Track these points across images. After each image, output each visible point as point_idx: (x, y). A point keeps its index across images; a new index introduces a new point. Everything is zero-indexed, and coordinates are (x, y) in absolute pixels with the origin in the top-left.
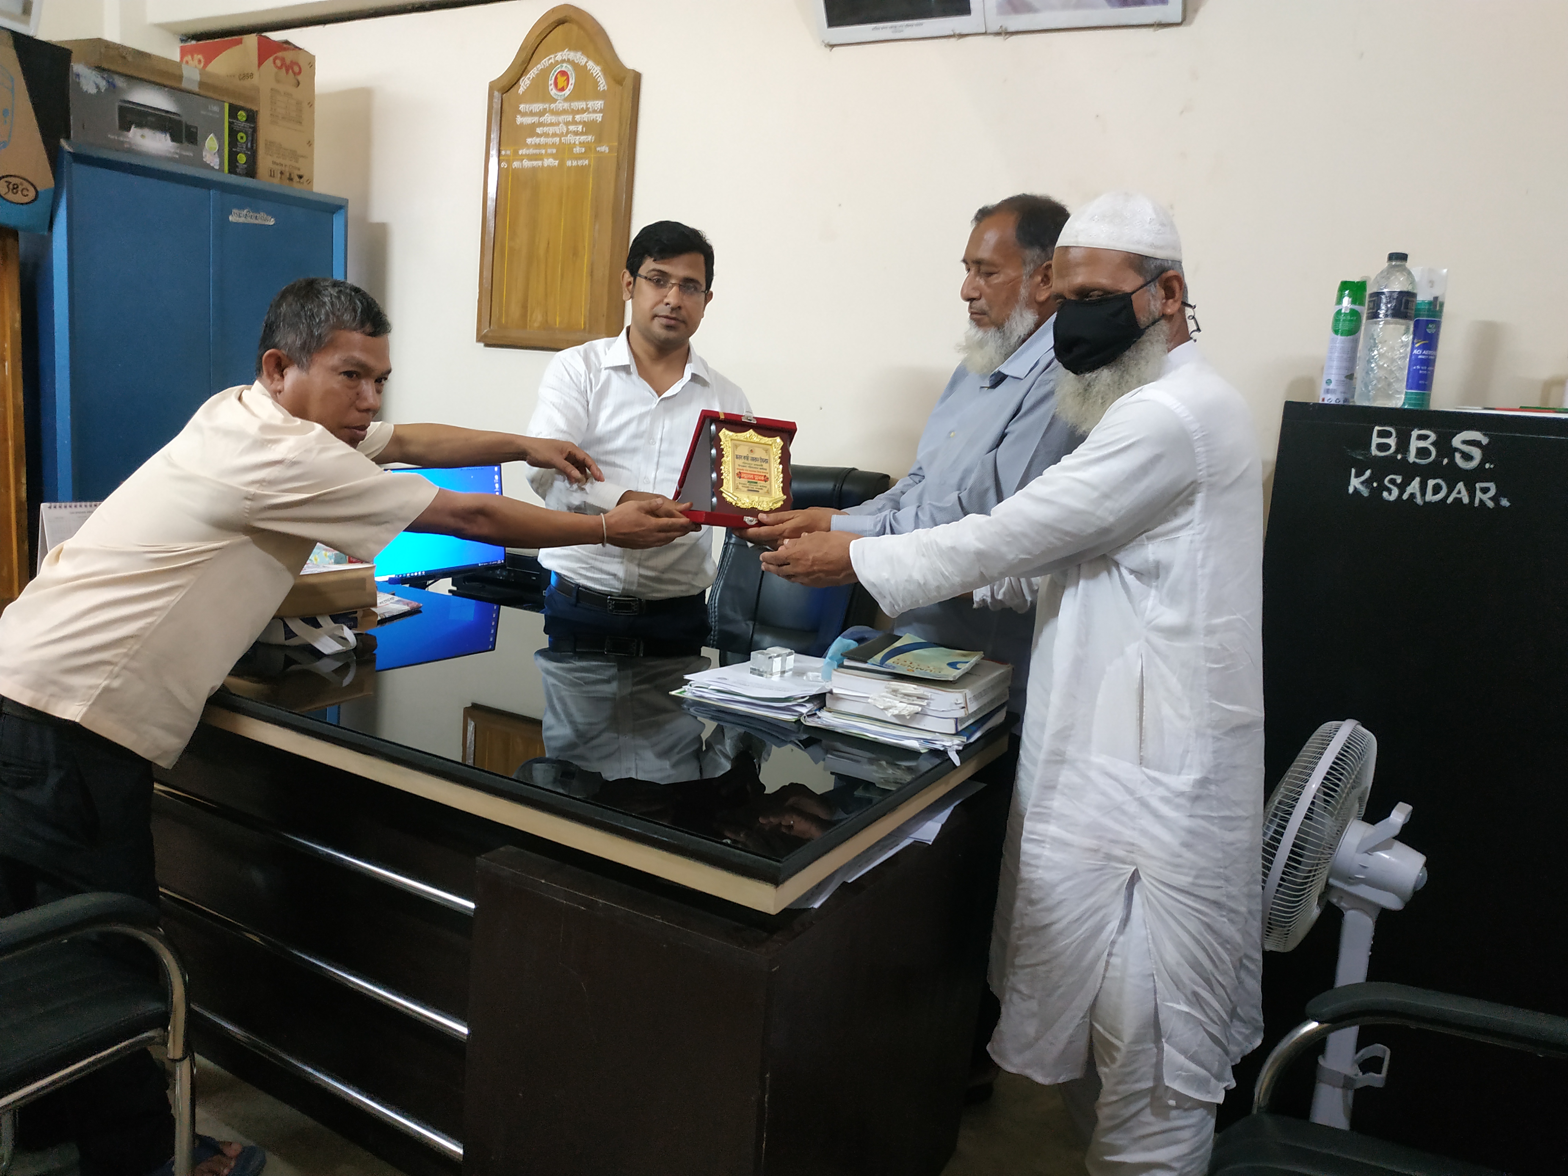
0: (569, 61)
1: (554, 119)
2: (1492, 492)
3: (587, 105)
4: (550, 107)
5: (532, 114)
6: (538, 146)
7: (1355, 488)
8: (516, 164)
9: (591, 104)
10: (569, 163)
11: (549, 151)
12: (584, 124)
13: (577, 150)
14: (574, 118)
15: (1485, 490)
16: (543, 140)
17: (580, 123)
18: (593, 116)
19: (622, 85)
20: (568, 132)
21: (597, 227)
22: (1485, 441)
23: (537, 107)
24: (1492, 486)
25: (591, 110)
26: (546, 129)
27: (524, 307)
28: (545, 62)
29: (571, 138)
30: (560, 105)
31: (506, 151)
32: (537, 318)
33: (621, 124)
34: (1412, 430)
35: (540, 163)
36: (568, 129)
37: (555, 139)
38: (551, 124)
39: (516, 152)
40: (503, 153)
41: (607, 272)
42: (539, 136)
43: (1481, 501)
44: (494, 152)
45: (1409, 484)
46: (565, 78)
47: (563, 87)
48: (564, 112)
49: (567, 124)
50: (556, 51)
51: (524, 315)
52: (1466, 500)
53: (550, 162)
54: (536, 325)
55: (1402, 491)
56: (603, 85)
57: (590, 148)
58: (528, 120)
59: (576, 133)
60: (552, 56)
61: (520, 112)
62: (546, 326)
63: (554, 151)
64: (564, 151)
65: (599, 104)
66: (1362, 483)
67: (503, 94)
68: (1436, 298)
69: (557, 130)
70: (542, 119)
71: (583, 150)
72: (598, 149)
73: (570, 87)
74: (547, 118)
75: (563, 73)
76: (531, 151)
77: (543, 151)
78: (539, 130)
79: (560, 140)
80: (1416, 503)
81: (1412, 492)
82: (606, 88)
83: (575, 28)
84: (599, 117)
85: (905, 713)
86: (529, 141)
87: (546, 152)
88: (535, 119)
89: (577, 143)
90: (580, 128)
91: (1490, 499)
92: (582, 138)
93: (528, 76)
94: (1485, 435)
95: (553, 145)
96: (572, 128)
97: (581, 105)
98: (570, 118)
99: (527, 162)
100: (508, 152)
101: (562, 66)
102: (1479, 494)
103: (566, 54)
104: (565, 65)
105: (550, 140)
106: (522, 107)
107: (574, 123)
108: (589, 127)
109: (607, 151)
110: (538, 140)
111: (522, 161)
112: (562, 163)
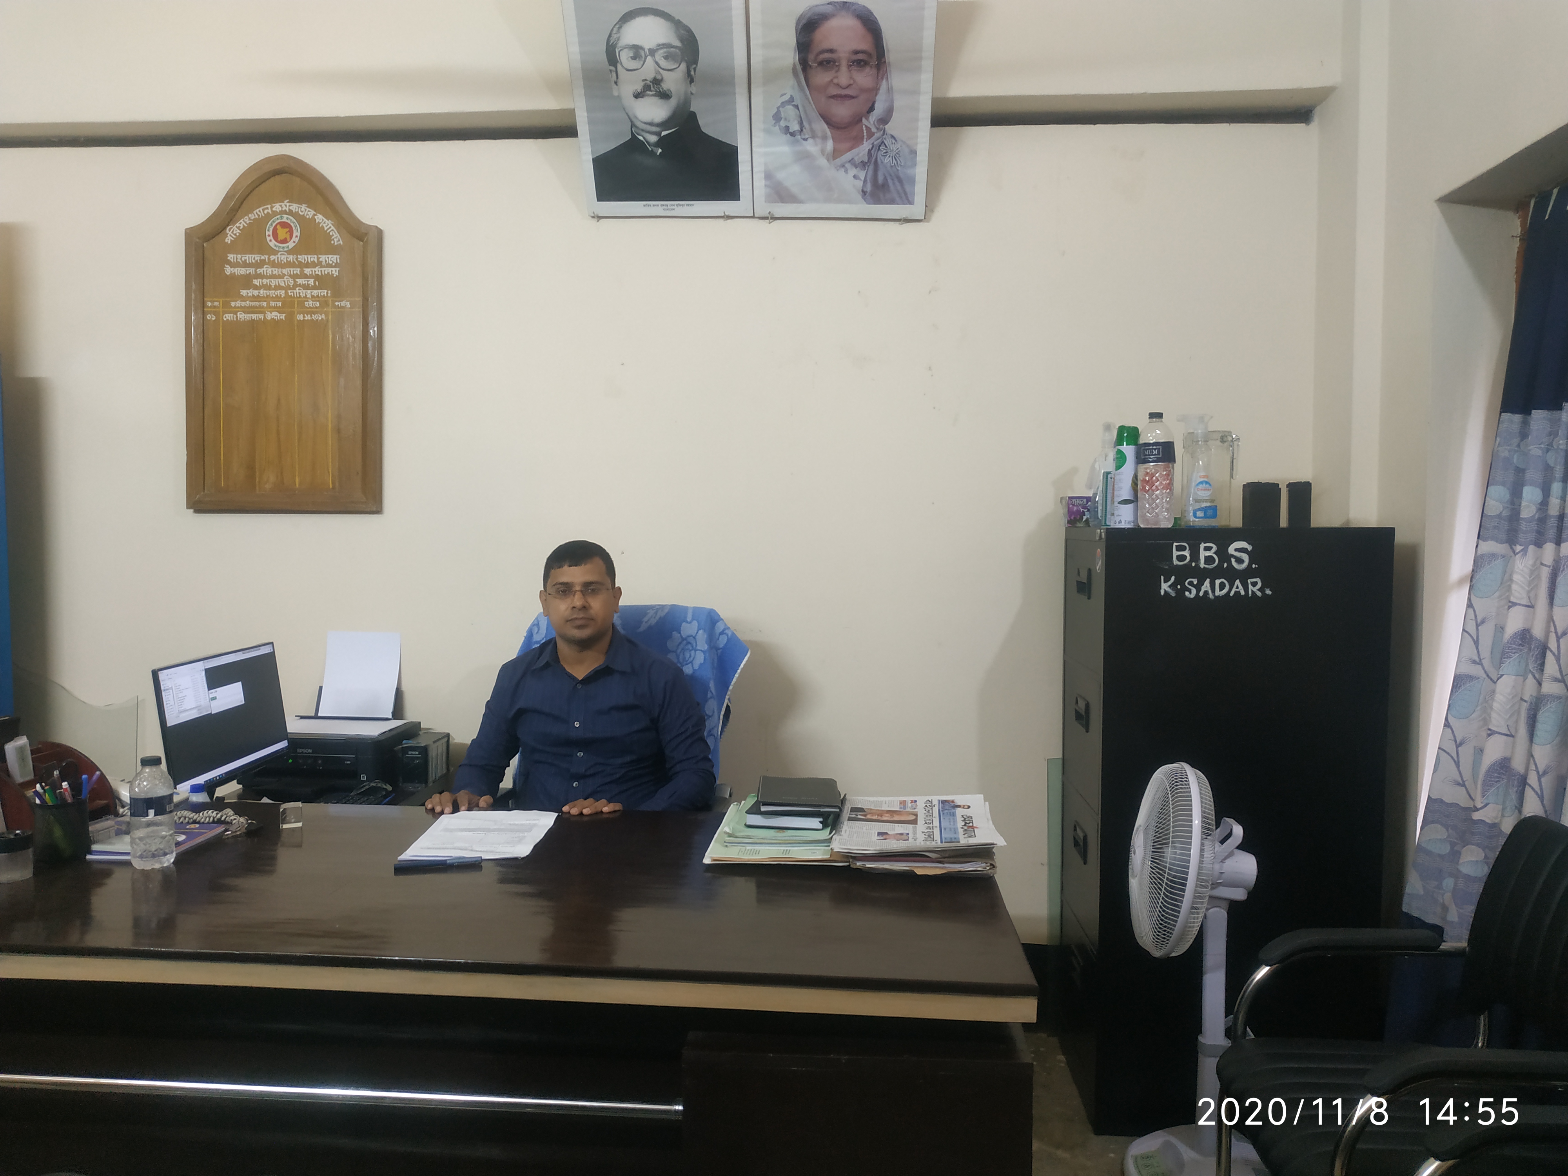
0: (290, 213)
1: (276, 271)
2: (1259, 585)
3: (318, 258)
4: (269, 259)
5: (245, 265)
6: (256, 298)
7: (1165, 591)
8: (228, 317)
9: (323, 258)
10: (300, 317)
11: (272, 304)
12: (317, 277)
13: (310, 304)
15: (1254, 584)
16: (262, 292)
17: (311, 277)
18: (328, 270)
19: (362, 241)
20: (295, 286)
21: (342, 381)
22: (1250, 548)
23: (250, 258)
24: (1258, 580)
25: (324, 263)
26: (265, 281)
27: (251, 467)
28: (259, 212)
29: (300, 292)
30: (283, 258)
31: (212, 302)
32: (269, 479)
34: (1201, 544)
35: (261, 316)
36: (295, 282)
37: (279, 292)
38: (273, 276)
39: (226, 305)
40: (210, 304)
41: (359, 429)
42: (256, 288)
43: (1253, 591)
44: (196, 304)
45: (1203, 585)
46: (288, 230)
47: (286, 238)
48: (289, 264)
49: (294, 277)
50: (273, 202)
51: (251, 477)
52: (1243, 593)
53: (273, 315)
54: (269, 486)
55: (1198, 591)
56: (337, 239)
57: (326, 303)
58: (242, 271)
59: (306, 287)
60: (269, 206)
61: (229, 263)
62: (282, 487)
63: (279, 304)
64: (289, 305)
65: (334, 258)
66: (1170, 586)
67: (204, 242)
69: (282, 283)
70: (259, 271)
71: (318, 304)
72: (337, 303)
73: (295, 239)
74: (267, 270)
75: (284, 225)
76: (248, 304)
77: (265, 304)
78: (256, 282)
79: (286, 293)
80: (1209, 597)
81: (1206, 590)
82: (341, 242)
83: (297, 180)
84: (335, 272)
86: (244, 292)
87: (268, 304)
88: (251, 270)
89: (309, 296)
90: (311, 282)
91: (1258, 590)
92: (315, 291)
93: (238, 225)
94: (1249, 544)
95: (277, 298)
96: (300, 281)
97: (312, 258)
98: (297, 271)
99: (243, 315)
100: (216, 304)
101: (282, 218)
102: (1250, 587)
103: (286, 205)
104: (285, 216)
105: (272, 293)
106: (231, 257)
107: (304, 276)
108: (322, 281)
109: (349, 306)
110: (256, 293)
111: (236, 314)
112: (290, 316)
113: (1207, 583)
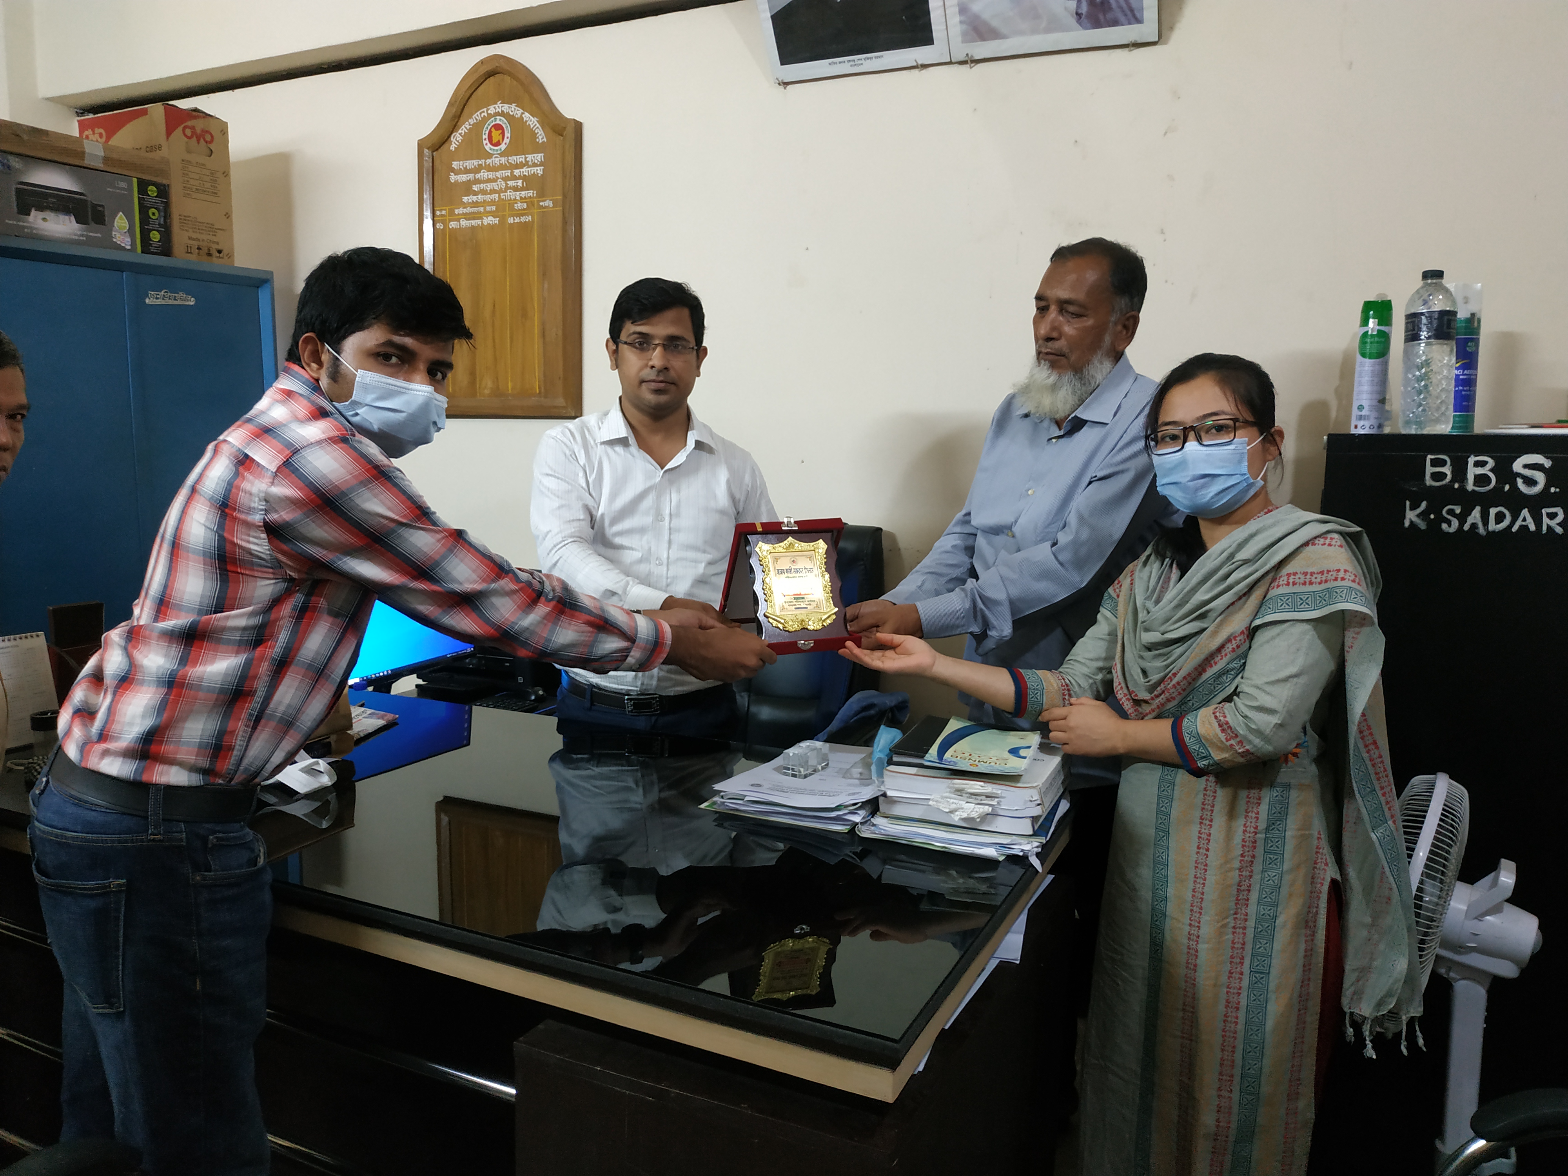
0: (502, 114)
1: (491, 175)
2: (1560, 518)
3: (526, 158)
4: (485, 163)
5: (467, 171)
6: (475, 204)
7: (1412, 522)
8: (453, 225)
9: (530, 157)
10: (511, 220)
11: (488, 208)
12: (524, 178)
13: (519, 206)
14: (512, 173)
15: (1551, 516)
16: (480, 197)
17: (519, 178)
18: (534, 170)
19: (562, 136)
20: (507, 188)
21: (546, 285)
22: (1547, 464)
23: (470, 164)
24: (1559, 510)
25: (530, 163)
26: (482, 186)
27: (473, 374)
28: (477, 116)
29: (510, 194)
30: (496, 161)
31: (441, 211)
32: (487, 384)
33: (564, 176)
34: (1469, 457)
36: (507, 184)
37: (493, 195)
38: (489, 181)
39: (451, 213)
40: (438, 213)
41: (560, 333)
42: (475, 193)
43: (1549, 527)
44: (428, 213)
45: (1470, 515)
46: (500, 131)
47: (499, 141)
48: (502, 167)
49: (505, 179)
50: (487, 105)
51: (473, 382)
52: (1532, 527)
53: (489, 220)
54: (487, 392)
55: (1462, 522)
56: (541, 137)
57: (532, 203)
58: (463, 178)
59: (516, 189)
60: (485, 109)
61: (453, 170)
62: (497, 393)
63: (494, 208)
64: (503, 208)
65: (539, 157)
66: (1418, 516)
67: (433, 152)
68: (1473, 315)
69: (496, 187)
70: (478, 176)
71: (525, 206)
72: (541, 204)
73: (507, 141)
74: (484, 175)
75: (498, 127)
76: (469, 210)
77: (482, 209)
78: (475, 188)
79: (500, 196)
80: (1478, 533)
81: (1474, 522)
82: (545, 139)
83: (508, 78)
84: (539, 170)
85: (974, 815)
86: (465, 199)
87: (485, 209)
88: (471, 176)
89: (518, 198)
90: (520, 183)
91: (1559, 524)
92: (523, 193)
93: (460, 131)
94: (1547, 458)
95: (492, 203)
96: (511, 183)
97: (520, 159)
98: (508, 173)
99: (466, 221)
100: (444, 212)
101: (496, 119)
102: (1546, 520)
103: (499, 107)
104: (498, 117)
105: (488, 198)
106: (455, 164)
107: (514, 178)
108: (529, 182)
109: (551, 205)
110: (475, 198)
111: (459, 222)
112: (503, 221)
113: (1476, 513)
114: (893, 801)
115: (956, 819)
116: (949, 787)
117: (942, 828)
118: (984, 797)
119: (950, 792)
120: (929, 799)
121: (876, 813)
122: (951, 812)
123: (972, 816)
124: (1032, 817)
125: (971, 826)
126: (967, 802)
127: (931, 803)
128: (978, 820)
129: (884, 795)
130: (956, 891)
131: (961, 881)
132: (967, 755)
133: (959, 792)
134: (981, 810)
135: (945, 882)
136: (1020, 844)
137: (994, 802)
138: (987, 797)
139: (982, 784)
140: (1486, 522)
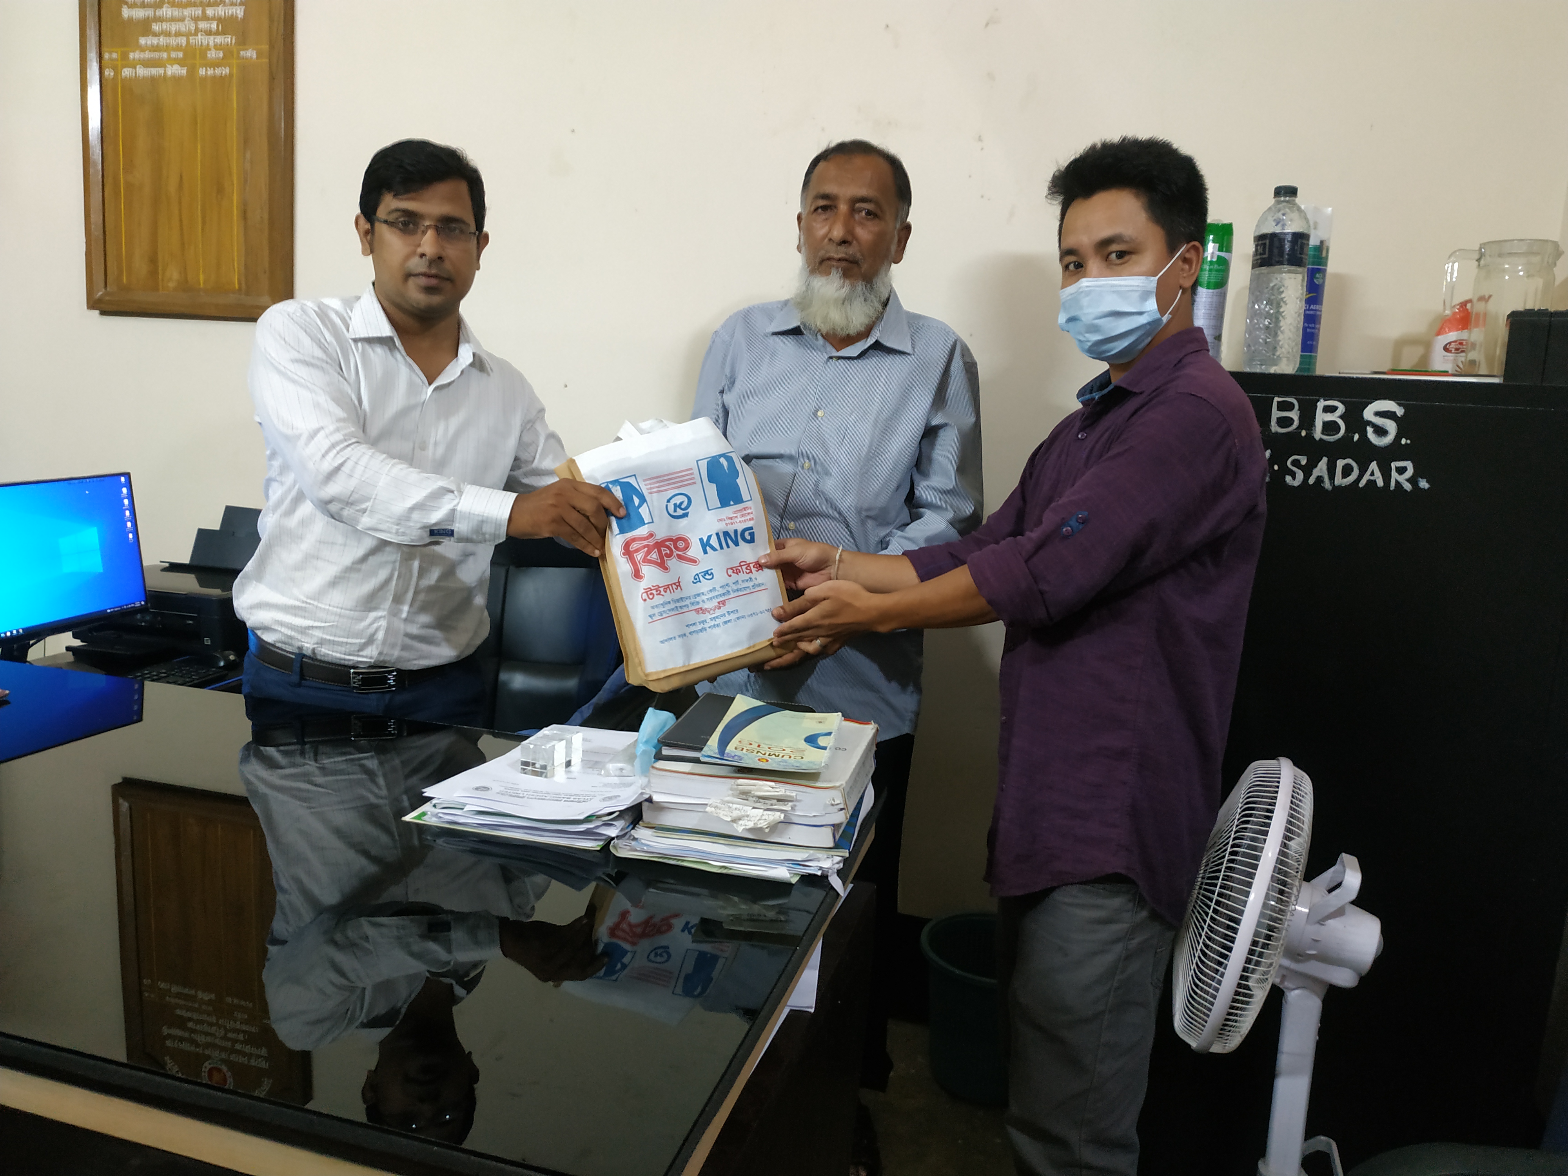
2: (1410, 472)
5: (144, 5)
6: (156, 48)
8: (127, 72)
10: (202, 72)
11: (173, 55)
12: (220, 20)
13: (212, 54)
14: (204, 12)
15: (1401, 471)
16: (162, 40)
17: (213, 19)
18: (231, 10)
20: (197, 30)
21: (248, 155)
22: (1400, 411)
24: (1409, 464)
25: (227, 1)
26: (165, 26)
27: (153, 260)
29: (201, 38)
31: (110, 53)
32: (172, 275)
33: (271, 20)
34: (1318, 400)
35: (161, 71)
36: (197, 26)
37: (179, 39)
38: (173, 20)
39: (125, 56)
40: (106, 56)
41: (266, 216)
42: (155, 35)
43: (1397, 482)
44: (93, 56)
45: (1316, 466)
48: (190, 4)
49: (196, 19)
51: (154, 273)
52: (1380, 483)
53: (174, 70)
54: (171, 285)
55: (1307, 475)
57: (232, 53)
58: (139, 13)
59: (209, 33)
61: (126, 3)
62: (185, 286)
63: (181, 55)
64: (194, 55)
68: (1322, 242)
69: (182, 27)
70: (159, 12)
71: (221, 55)
72: (242, 53)
74: (167, 11)
76: (147, 55)
78: (156, 27)
79: (188, 41)
80: (1324, 488)
81: (1320, 474)
84: (239, 11)
85: (762, 824)
86: (142, 41)
87: (169, 56)
88: (150, 12)
89: (212, 45)
90: (214, 25)
91: (1408, 480)
92: (218, 38)
94: (1400, 405)
95: (178, 48)
96: (202, 25)
98: (199, 12)
99: (143, 70)
100: (114, 55)
102: (1394, 474)
105: (173, 41)
107: (205, 18)
108: (226, 25)
109: (255, 56)
110: (155, 41)
111: (135, 68)
112: (192, 71)
113: (1323, 463)
114: (660, 808)
115: (739, 829)
116: (731, 789)
117: (722, 840)
118: (775, 801)
119: (733, 796)
120: (706, 804)
121: (638, 823)
122: (734, 821)
123: (759, 826)
124: (833, 825)
125: (757, 838)
126: (754, 808)
127: (708, 809)
128: (767, 830)
129: (650, 800)
130: (737, 919)
131: (743, 907)
132: (755, 746)
133: (745, 795)
134: (771, 818)
135: (724, 908)
136: (818, 860)
137: (788, 807)
138: (779, 800)
139: (772, 784)
140: (1332, 477)
